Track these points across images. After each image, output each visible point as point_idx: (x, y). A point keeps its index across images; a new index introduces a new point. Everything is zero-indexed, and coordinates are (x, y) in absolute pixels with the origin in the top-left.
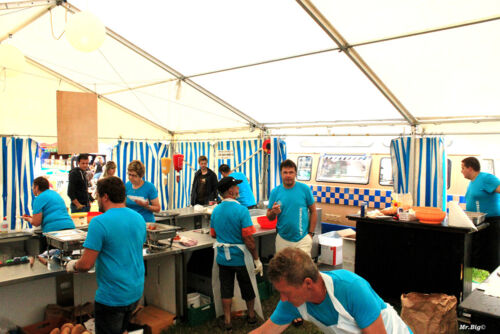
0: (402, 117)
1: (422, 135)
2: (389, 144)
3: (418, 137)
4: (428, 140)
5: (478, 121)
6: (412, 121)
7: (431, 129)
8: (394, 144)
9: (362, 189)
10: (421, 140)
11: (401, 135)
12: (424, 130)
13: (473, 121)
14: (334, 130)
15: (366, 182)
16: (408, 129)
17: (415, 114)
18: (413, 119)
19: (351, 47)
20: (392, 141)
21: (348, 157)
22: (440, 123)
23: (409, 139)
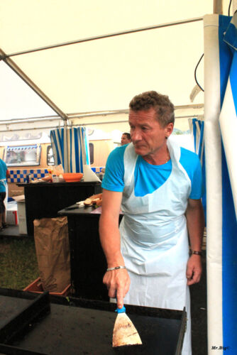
0: (56, 114)
1: (71, 126)
2: (49, 134)
3: (69, 128)
4: (75, 129)
5: (105, 115)
6: (63, 117)
7: (77, 122)
8: (52, 133)
9: (35, 169)
10: (71, 130)
11: (57, 127)
12: (72, 123)
13: (102, 115)
14: (11, 127)
15: (38, 164)
16: (62, 123)
17: (65, 112)
18: (64, 115)
19: (8, 57)
20: (51, 132)
21: (24, 148)
22: (82, 117)
23: (63, 130)
